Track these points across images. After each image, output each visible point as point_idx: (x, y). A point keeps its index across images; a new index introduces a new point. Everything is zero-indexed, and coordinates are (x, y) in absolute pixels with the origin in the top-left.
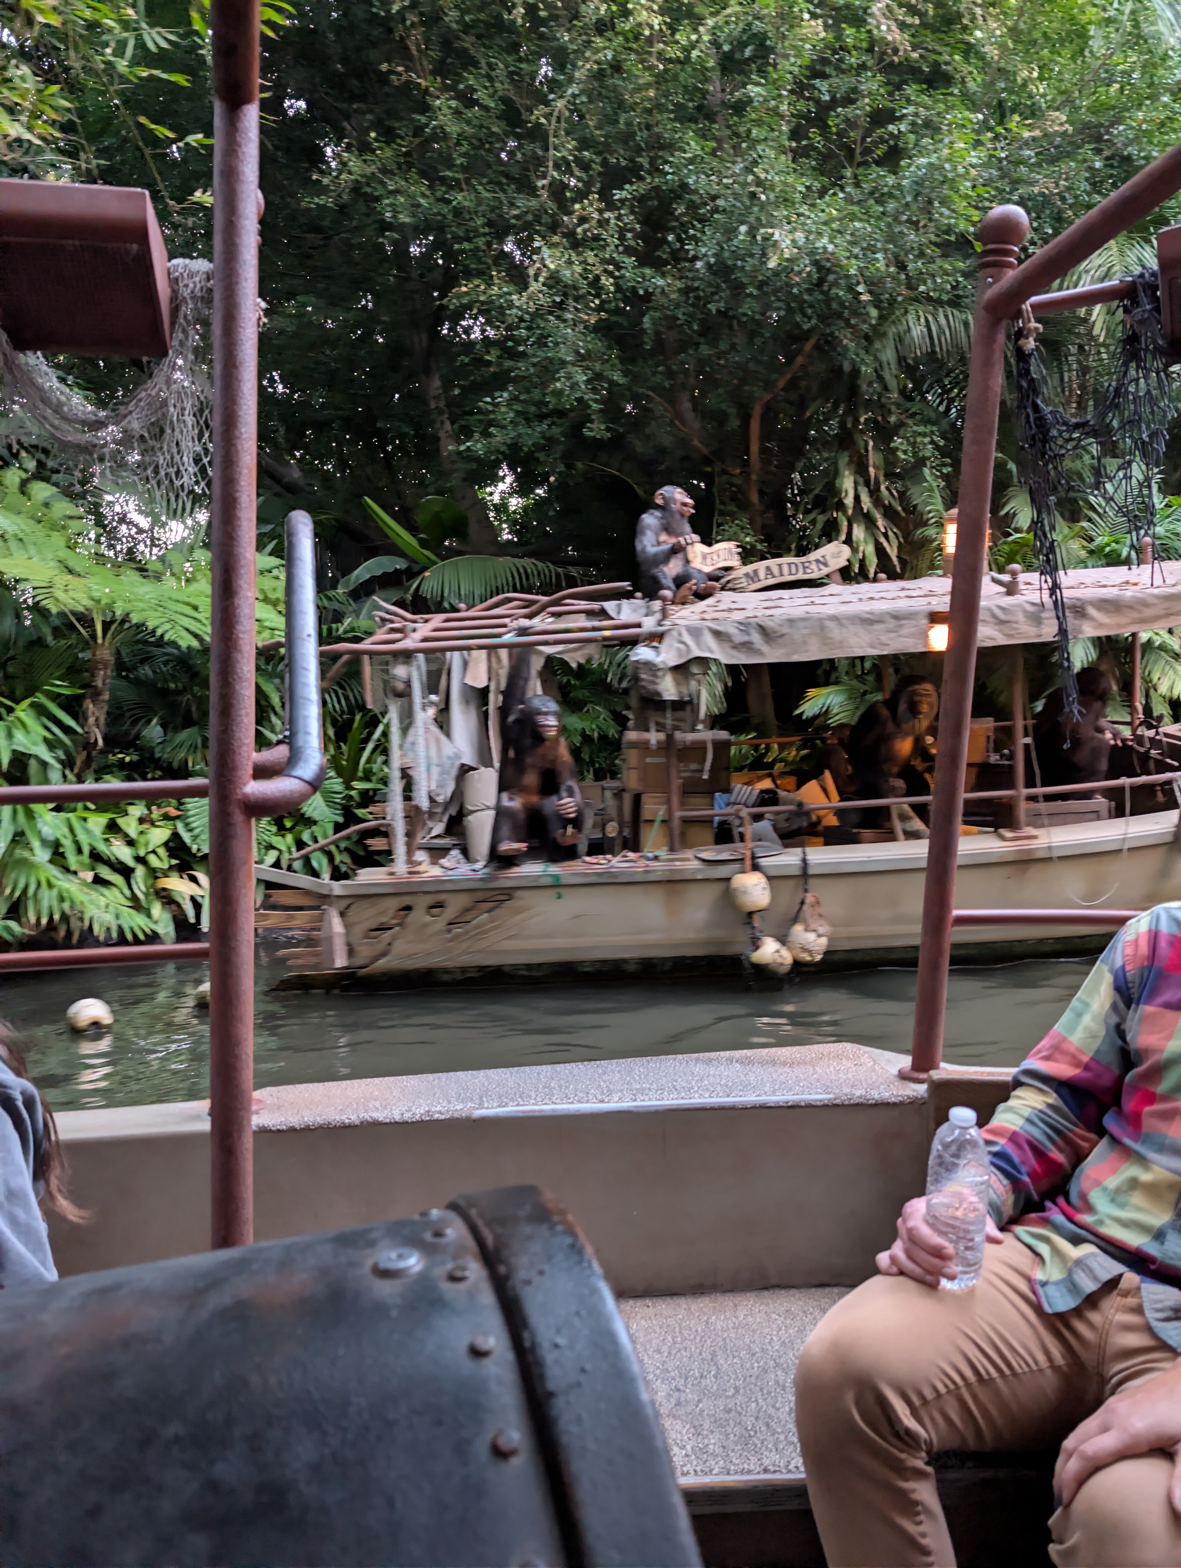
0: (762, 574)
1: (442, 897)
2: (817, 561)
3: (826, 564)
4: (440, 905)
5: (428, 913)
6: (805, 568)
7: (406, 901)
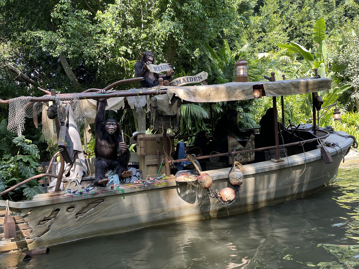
0: (182, 81)
1: (73, 204)
2: (199, 77)
3: (201, 78)
4: (72, 207)
5: (67, 211)
6: (195, 79)
7: (57, 207)
